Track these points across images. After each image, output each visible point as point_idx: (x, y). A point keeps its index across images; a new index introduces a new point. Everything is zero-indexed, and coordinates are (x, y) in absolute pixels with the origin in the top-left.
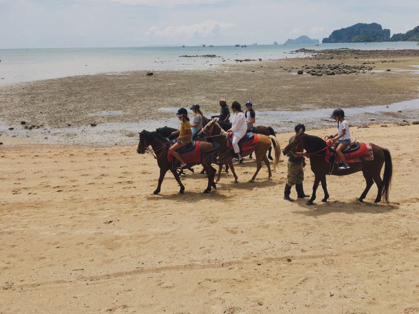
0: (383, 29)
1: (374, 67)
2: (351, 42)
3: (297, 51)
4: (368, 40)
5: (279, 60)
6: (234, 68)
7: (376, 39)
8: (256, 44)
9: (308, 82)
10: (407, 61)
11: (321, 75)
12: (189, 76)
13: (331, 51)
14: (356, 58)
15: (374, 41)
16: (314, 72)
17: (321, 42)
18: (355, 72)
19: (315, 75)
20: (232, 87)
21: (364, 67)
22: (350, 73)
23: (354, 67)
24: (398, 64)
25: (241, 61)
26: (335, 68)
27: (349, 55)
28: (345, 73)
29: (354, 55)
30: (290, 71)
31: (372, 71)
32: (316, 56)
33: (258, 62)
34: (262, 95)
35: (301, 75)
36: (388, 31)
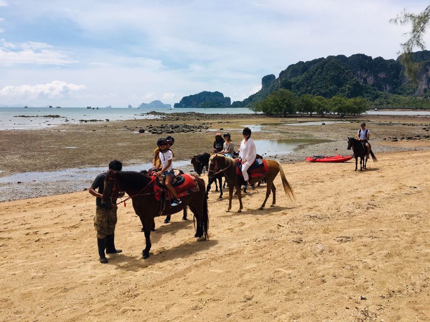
0: (225, 97)
1: (211, 127)
2: (199, 107)
3: (148, 114)
4: (213, 106)
5: (127, 121)
6: (75, 128)
7: (220, 105)
8: (110, 106)
9: (146, 139)
10: (239, 122)
11: (161, 133)
12: (14, 135)
13: (178, 114)
14: (198, 120)
15: (218, 107)
16: (156, 130)
17: (173, 107)
18: (193, 130)
19: (155, 133)
20: (60, 145)
21: (201, 127)
22: (188, 131)
23: (193, 127)
24: (231, 124)
25: (86, 121)
26: (176, 127)
27: (193, 117)
28: (184, 131)
29: (197, 117)
30: (133, 130)
31: (208, 130)
32: (164, 117)
33: (105, 122)
34: (91, 152)
35: (142, 134)
36: (229, 99)
